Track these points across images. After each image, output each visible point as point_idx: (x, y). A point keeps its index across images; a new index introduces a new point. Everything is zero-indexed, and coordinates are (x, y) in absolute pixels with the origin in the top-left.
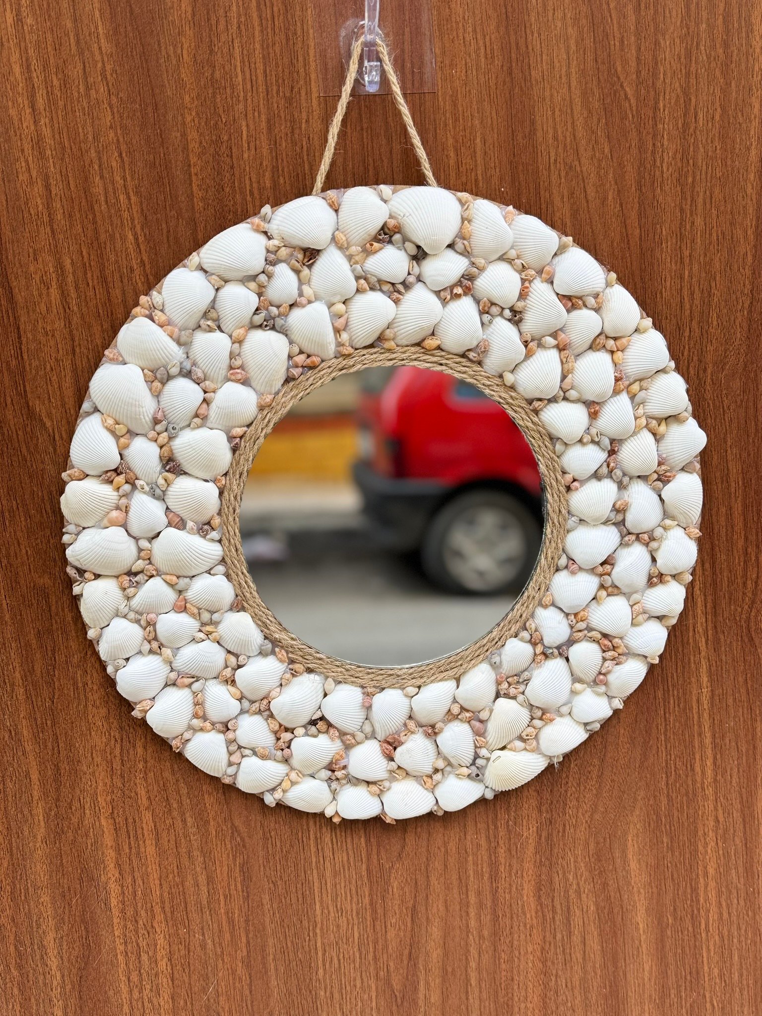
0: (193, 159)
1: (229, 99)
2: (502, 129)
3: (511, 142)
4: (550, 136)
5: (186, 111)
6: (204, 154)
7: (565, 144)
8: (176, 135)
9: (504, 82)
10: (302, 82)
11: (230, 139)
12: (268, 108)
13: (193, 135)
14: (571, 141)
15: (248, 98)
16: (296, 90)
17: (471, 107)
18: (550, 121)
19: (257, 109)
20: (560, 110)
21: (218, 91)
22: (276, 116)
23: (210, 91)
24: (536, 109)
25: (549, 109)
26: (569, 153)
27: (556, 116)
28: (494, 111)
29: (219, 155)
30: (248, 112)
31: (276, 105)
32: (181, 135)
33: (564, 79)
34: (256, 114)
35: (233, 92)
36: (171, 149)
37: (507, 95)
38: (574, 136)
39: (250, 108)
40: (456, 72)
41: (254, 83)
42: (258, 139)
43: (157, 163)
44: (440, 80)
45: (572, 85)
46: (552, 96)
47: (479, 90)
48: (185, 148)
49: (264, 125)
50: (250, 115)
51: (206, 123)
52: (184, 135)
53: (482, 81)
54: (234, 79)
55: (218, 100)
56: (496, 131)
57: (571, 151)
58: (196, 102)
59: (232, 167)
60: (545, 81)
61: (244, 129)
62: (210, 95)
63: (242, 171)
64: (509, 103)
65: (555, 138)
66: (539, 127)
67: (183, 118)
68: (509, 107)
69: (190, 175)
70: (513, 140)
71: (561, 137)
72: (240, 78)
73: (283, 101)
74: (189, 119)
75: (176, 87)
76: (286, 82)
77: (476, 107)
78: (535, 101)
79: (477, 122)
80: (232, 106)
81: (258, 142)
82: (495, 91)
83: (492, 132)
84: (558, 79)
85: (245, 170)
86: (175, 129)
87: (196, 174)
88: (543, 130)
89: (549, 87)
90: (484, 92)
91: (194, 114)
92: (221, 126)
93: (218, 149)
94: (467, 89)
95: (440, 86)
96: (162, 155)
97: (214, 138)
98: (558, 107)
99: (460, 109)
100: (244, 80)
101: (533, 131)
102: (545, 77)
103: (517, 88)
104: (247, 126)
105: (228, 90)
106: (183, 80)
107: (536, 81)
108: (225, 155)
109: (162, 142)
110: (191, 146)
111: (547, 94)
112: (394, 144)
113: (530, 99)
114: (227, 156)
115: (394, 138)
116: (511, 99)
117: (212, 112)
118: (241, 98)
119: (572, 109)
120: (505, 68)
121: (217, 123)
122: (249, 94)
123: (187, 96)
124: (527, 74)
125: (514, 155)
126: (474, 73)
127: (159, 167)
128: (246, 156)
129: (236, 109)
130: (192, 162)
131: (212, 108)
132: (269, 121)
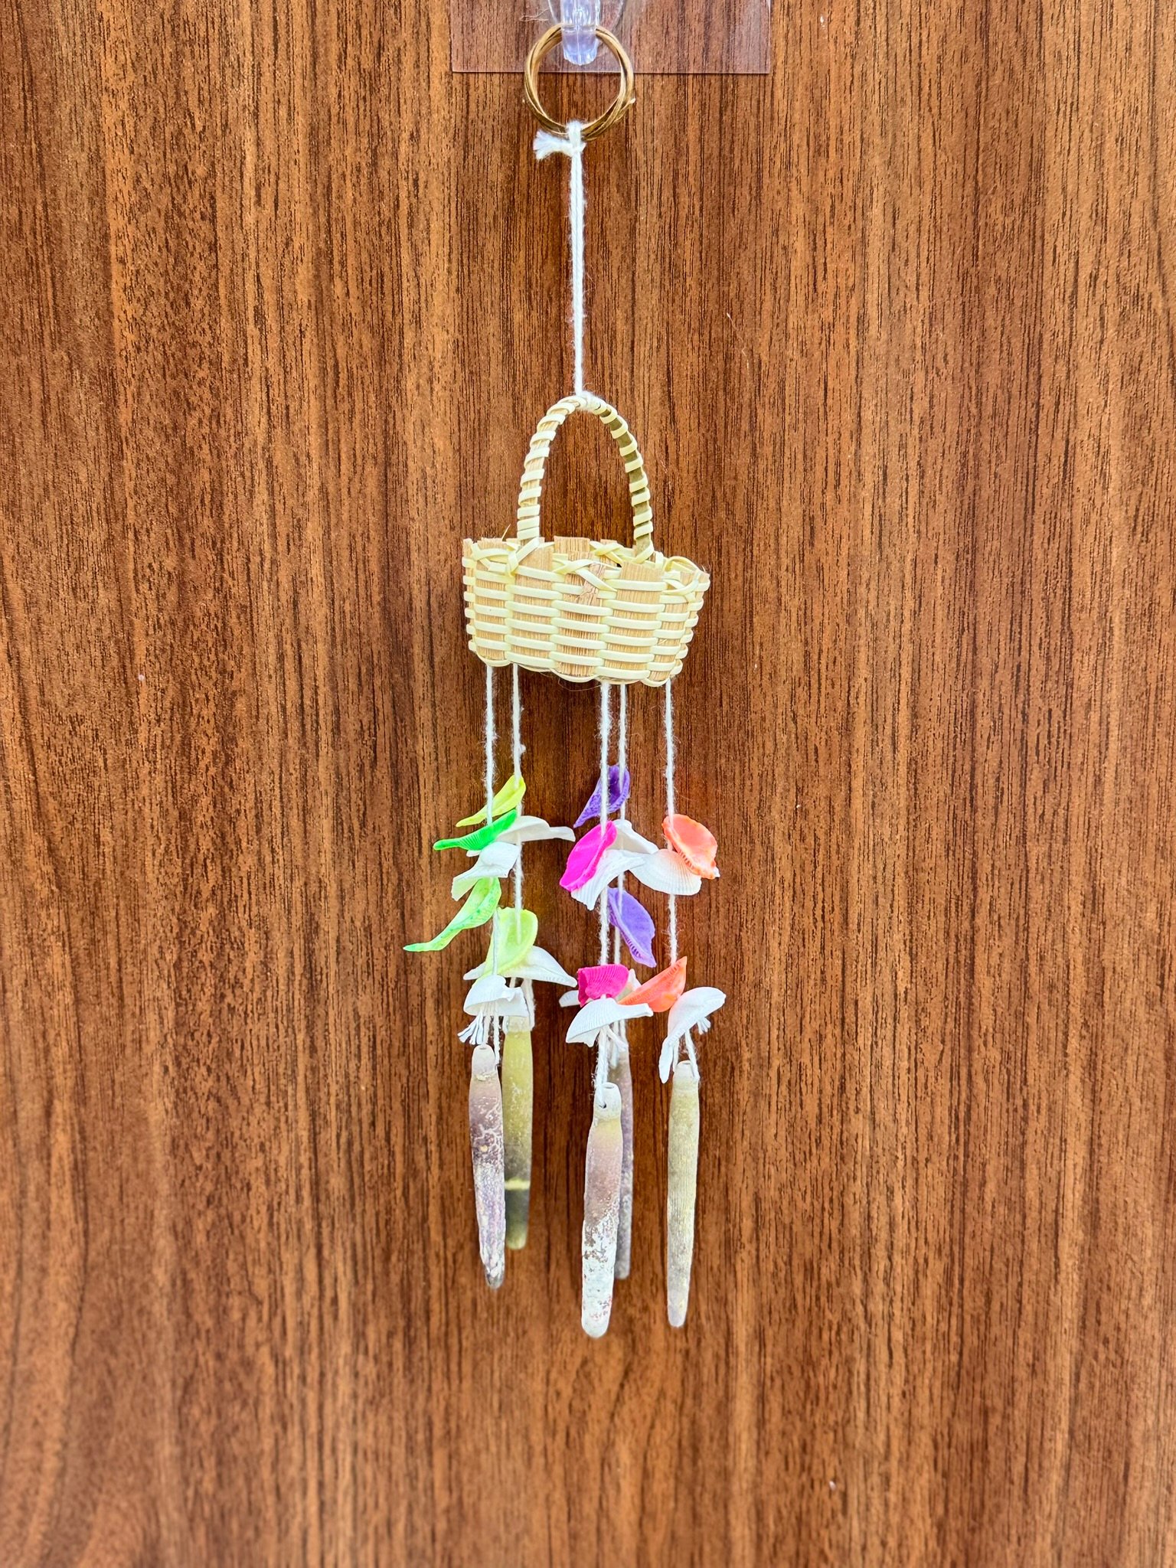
0: (116, 222)
1: (215, 73)
2: (947, 183)
3: (970, 220)
4: (1085, 209)
5: (105, 97)
6: (144, 210)
7: (1126, 234)
8: (75, 158)
9: (964, 56)
10: (406, 34)
11: (212, 174)
12: (314, 100)
13: (118, 159)
14: (1144, 227)
15: (264, 68)
16: (389, 53)
17: (864, 119)
18: (1088, 167)
19: (284, 100)
20: (1120, 140)
21: (187, 49)
22: (334, 119)
23: (169, 49)
24: (1050, 133)
25: (1087, 134)
26: (1134, 260)
27: (1106, 157)
28: (930, 131)
29: (181, 214)
30: (262, 107)
31: (333, 91)
32: (90, 160)
33: (1138, 51)
34: (283, 112)
35: (227, 54)
36: (61, 193)
37: (970, 90)
38: (1155, 213)
39: (266, 97)
40: (830, 21)
41: (282, 31)
42: (283, 178)
43: (26, 229)
44: (782, 43)
45: (1159, 71)
46: (1098, 98)
47: (891, 73)
48: (98, 194)
49: (300, 142)
50: (266, 115)
51: (154, 128)
52: (96, 159)
53: (901, 48)
54: (230, 21)
55: (188, 70)
56: (928, 187)
57: (1143, 253)
58: (131, 76)
59: (213, 247)
60: (1083, 58)
61: (250, 149)
62: (167, 60)
63: (239, 258)
64: (972, 112)
65: (1100, 217)
66: (1053, 184)
67: (97, 116)
68: (971, 122)
69: (106, 262)
70: (976, 213)
71: (1114, 213)
72: (246, 19)
73: (354, 81)
74: (110, 117)
75: (84, 35)
76: (365, 32)
77: (877, 121)
78: (1047, 111)
79: (877, 161)
80: (222, 89)
81: (282, 185)
82: (934, 77)
83: (916, 191)
84: (1121, 54)
85: (244, 256)
86: (75, 142)
87: (122, 261)
88: (1064, 189)
89: (1092, 73)
90: (903, 79)
91: (124, 105)
92: (192, 139)
93: (179, 199)
94: (858, 69)
95: (781, 59)
96: (39, 208)
97: (172, 169)
98: (1116, 131)
99: (833, 123)
100: (256, 23)
101: (1035, 196)
102: (1083, 46)
103: (999, 73)
104: (259, 143)
105: (215, 50)
106: (101, 20)
107: (1058, 56)
108: (197, 216)
109: (42, 175)
110: (112, 189)
111: (1086, 92)
112: (642, 210)
113: (1033, 104)
114: (203, 218)
115: (643, 193)
116: (978, 104)
117: (171, 102)
118: (246, 71)
119: (1154, 140)
120: (968, 17)
121: (180, 132)
122: (268, 61)
123: (110, 60)
124: (1032, 35)
125: (975, 256)
126: (881, 26)
127: (30, 238)
128: (249, 219)
129: (231, 99)
130: (112, 231)
131: (171, 93)
132: (313, 132)
